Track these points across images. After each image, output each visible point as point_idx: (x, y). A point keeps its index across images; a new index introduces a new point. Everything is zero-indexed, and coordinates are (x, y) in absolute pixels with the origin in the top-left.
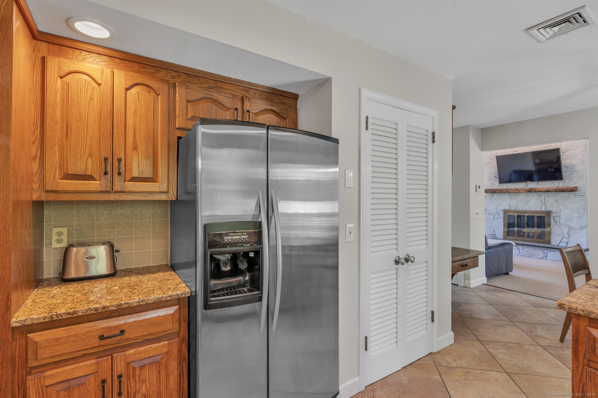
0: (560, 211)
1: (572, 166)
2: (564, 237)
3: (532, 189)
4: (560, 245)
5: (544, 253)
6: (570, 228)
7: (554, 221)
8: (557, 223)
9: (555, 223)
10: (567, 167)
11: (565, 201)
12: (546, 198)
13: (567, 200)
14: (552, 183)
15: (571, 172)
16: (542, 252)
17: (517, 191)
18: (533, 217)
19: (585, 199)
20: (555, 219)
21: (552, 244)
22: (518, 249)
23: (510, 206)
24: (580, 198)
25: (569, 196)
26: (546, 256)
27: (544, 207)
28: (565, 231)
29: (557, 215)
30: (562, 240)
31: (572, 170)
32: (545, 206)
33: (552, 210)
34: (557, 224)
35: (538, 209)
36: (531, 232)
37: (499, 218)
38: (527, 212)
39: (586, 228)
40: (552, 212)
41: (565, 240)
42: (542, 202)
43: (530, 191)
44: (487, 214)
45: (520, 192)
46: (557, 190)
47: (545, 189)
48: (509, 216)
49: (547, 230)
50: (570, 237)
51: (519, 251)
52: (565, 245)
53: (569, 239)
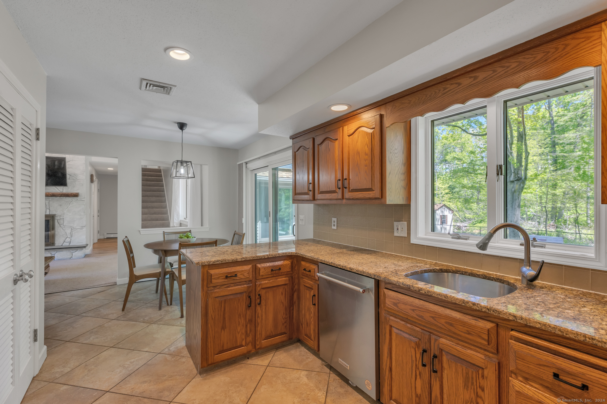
0: (64, 214)
1: (74, 174)
2: (67, 237)
4: (63, 245)
6: (72, 229)
7: (58, 223)
9: (59, 225)
10: (71, 176)
11: (68, 205)
12: (51, 202)
13: (70, 204)
14: (56, 188)
15: (74, 180)
19: (84, 203)
20: (59, 221)
21: (56, 245)
24: (80, 203)
25: (72, 200)
27: (48, 211)
28: (68, 231)
29: (61, 218)
30: (65, 240)
31: (74, 178)
32: (50, 210)
33: (56, 214)
34: (60, 226)
39: (85, 227)
40: (55, 216)
41: (68, 240)
42: (47, 207)
46: (61, 195)
47: (50, 193)
49: (52, 233)
52: (68, 244)
53: (72, 238)
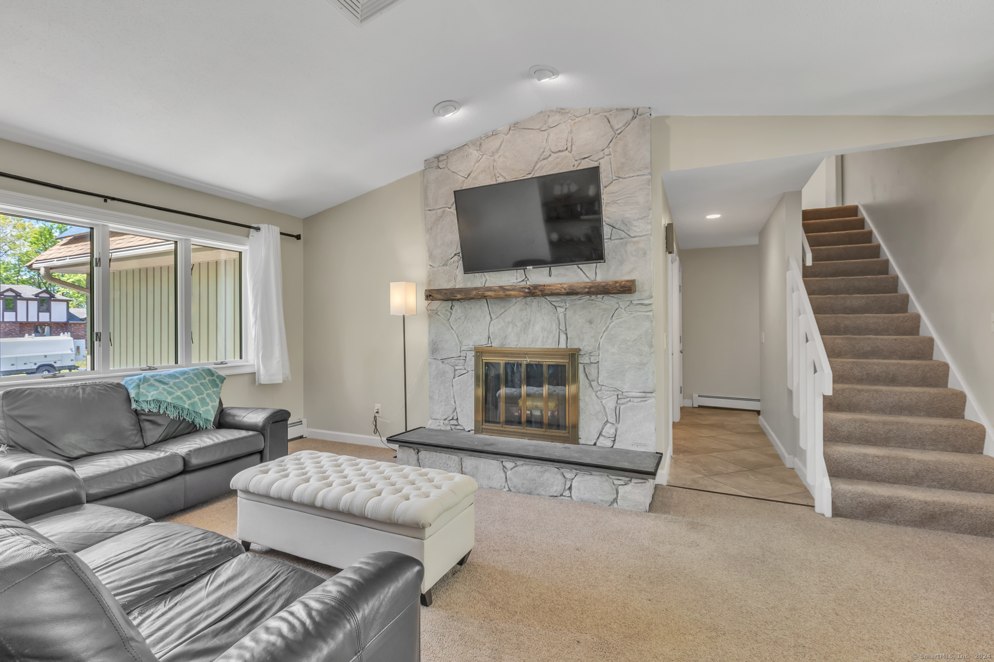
0: (599, 348)
1: (623, 222)
2: (607, 421)
3: (536, 287)
4: (598, 444)
5: (563, 480)
6: (619, 396)
7: (586, 376)
8: (592, 383)
9: (587, 381)
10: (614, 227)
11: (609, 320)
12: (569, 313)
13: (613, 318)
14: (579, 270)
15: (621, 241)
16: (560, 477)
17: (503, 296)
18: (540, 366)
19: (650, 313)
20: (587, 370)
21: (581, 441)
22: (504, 467)
23: (489, 337)
24: (640, 313)
25: (617, 306)
26: (570, 488)
27: (563, 337)
28: (610, 403)
29: (593, 359)
30: (603, 429)
31: (623, 235)
32: (567, 335)
33: (581, 347)
34: (591, 386)
35: (550, 344)
36: (537, 408)
37: (465, 372)
38: (527, 354)
39: (654, 394)
40: (581, 353)
41: (609, 430)
42: (560, 325)
43: (534, 292)
44: (440, 362)
45: (509, 296)
46: (592, 290)
47: (565, 286)
48: (487, 364)
49: (569, 390)
50: (621, 422)
51: (505, 473)
52: (609, 443)
53: (619, 426)
